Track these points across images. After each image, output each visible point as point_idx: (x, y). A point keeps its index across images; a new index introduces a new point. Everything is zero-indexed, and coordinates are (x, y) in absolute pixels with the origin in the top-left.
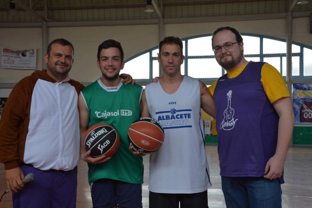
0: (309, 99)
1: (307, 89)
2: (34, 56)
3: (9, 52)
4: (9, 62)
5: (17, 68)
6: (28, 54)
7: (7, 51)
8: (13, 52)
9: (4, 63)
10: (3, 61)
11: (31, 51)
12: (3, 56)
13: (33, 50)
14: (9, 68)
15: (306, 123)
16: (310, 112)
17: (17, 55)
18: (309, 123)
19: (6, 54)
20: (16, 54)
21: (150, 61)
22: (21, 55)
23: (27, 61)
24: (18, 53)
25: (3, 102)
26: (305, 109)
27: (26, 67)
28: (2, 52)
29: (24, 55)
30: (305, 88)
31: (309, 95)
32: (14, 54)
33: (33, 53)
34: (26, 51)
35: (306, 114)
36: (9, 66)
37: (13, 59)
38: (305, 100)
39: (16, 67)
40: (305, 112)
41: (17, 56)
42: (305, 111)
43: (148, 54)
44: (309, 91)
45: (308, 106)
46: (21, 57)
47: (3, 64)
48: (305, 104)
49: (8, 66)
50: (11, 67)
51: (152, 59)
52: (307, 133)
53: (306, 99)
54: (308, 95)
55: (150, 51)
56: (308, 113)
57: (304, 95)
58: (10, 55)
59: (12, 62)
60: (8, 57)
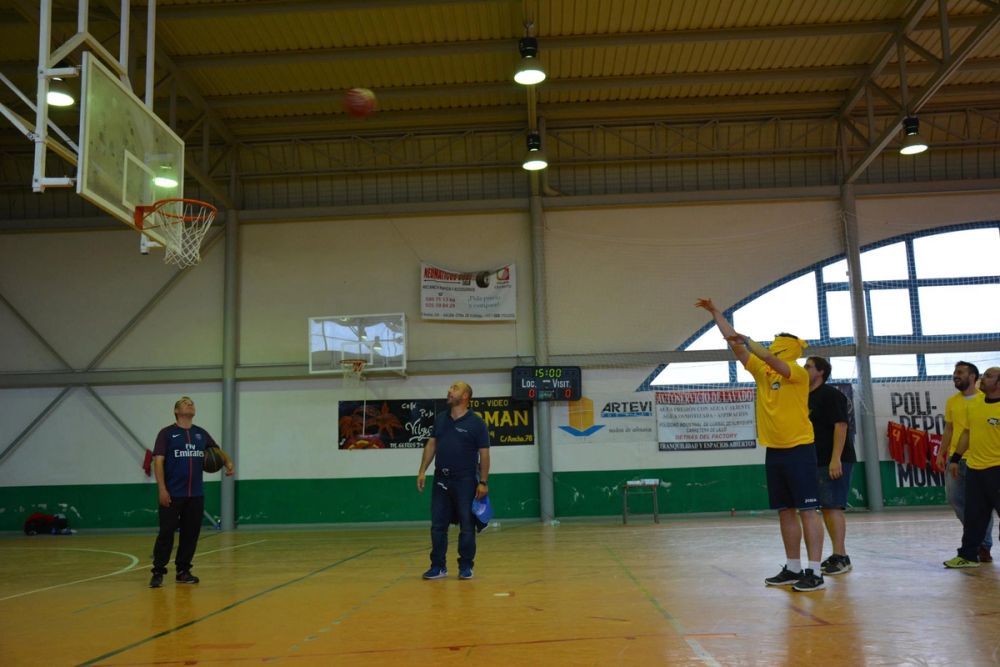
2: (510, 286)
3: (440, 277)
4: (442, 302)
5: (464, 319)
6: (493, 280)
7: (436, 274)
8: (453, 277)
9: (427, 305)
10: (424, 302)
11: (501, 274)
12: (425, 287)
13: (508, 270)
14: (441, 318)
17: (465, 284)
19: (433, 284)
20: (461, 281)
21: (819, 294)
22: (474, 284)
23: (491, 298)
24: (465, 277)
25: (423, 411)
27: (488, 315)
28: (423, 278)
29: (482, 284)
32: (457, 281)
33: (508, 278)
34: (487, 273)
36: (441, 313)
37: (453, 294)
39: (461, 315)
41: (466, 287)
43: (812, 275)
46: (474, 290)
47: (425, 309)
49: (438, 315)
50: (445, 315)
51: (823, 288)
55: (818, 269)
58: (443, 285)
59: (449, 303)
60: (441, 291)
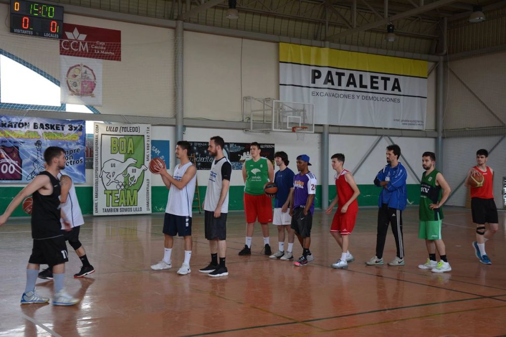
0: (10, 141)
1: (7, 125)
15: (4, 181)
16: (12, 163)
18: (9, 181)
26: (3, 158)
30: (4, 122)
31: (11, 135)
35: (5, 167)
38: (4, 144)
40: (3, 163)
42: (3, 161)
44: (10, 128)
45: (7, 153)
48: (3, 149)
52: (4, 198)
53: (5, 142)
54: (9, 136)
56: (8, 165)
57: (2, 135)
